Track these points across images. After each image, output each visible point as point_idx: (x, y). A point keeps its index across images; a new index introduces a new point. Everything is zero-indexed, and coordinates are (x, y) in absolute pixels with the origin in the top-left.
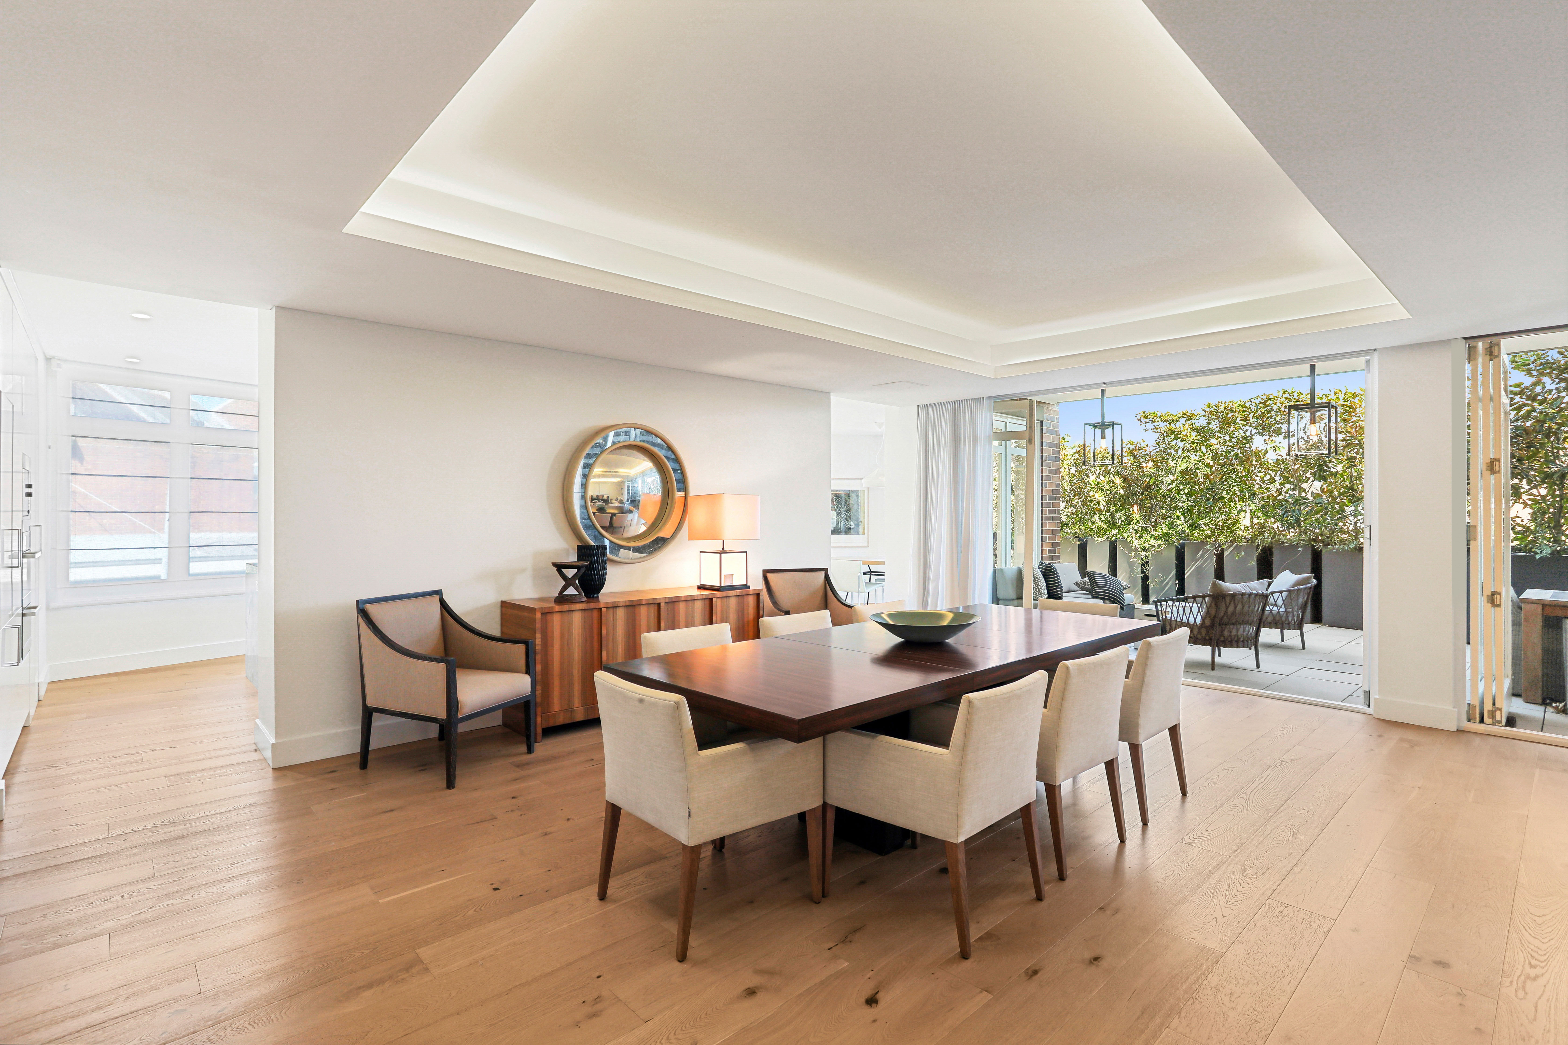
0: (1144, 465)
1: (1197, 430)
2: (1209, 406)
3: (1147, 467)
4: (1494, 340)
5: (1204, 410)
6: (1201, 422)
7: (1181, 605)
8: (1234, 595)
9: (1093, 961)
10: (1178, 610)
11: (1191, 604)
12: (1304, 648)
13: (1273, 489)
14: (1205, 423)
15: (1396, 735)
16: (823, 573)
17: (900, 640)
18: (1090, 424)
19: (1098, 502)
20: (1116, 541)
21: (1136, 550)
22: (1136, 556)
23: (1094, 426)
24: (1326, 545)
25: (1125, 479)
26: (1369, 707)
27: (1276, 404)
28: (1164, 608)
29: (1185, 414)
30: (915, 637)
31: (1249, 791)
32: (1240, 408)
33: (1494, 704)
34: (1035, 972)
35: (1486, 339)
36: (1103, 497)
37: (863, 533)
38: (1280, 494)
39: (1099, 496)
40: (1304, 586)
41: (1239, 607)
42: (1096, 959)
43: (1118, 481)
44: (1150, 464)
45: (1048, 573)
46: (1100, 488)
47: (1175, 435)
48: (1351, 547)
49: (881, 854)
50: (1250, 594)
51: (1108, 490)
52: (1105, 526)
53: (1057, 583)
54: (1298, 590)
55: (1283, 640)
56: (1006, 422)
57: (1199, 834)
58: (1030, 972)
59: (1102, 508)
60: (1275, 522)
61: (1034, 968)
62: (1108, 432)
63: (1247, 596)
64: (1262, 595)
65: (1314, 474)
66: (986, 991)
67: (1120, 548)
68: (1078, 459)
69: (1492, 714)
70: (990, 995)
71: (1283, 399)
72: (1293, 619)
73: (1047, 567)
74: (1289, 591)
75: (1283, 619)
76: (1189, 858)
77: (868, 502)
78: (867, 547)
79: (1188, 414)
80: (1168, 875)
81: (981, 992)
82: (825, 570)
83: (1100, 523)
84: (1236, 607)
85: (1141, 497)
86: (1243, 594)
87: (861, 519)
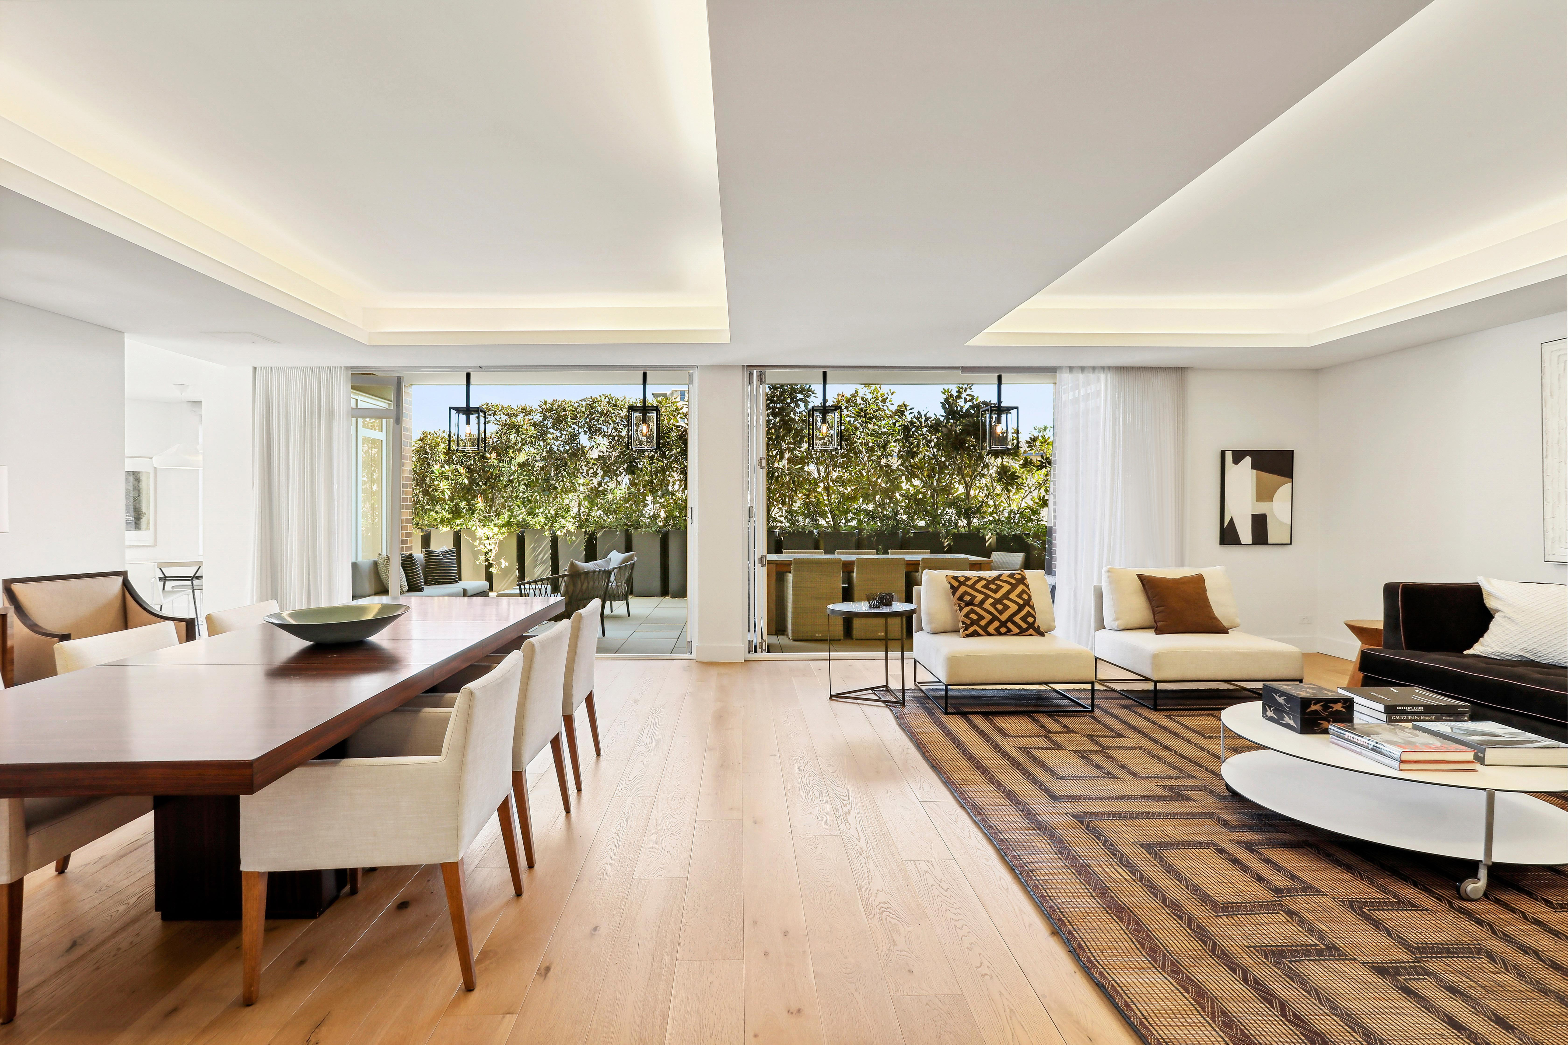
0: (488, 455)
1: (534, 425)
2: (546, 403)
3: (490, 458)
4: (763, 369)
5: (540, 407)
6: (538, 418)
7: (537, 587)
8: (587, 573)
9: (593, 932)
10: (535, 592)
11: (546, 586)
12: (629, 615)
13: (595, 482)
14: (541, 419)
15: (714, 672)
16: (120, 579)
17: (308, 643)
18: (454, 408)
19: (443, 492)
20: (460, 531)
21: (481, 539)
22: (480, 544)
23: (458, 410)
24: (636, 528)
25: (469, 470)
26: (691, 653)
27: (600, 406)
28: (528, 591)
29: (524, 409)
30: (330, 637)
31: (644, 738)
32: (571, 408)
33: (762, 638)
34: (548, 969)
35: (759, 368)
36: (447, 487)
37: (148, 529)
38: (601, 486)
39: (444, 485)
40: (629, 563)
41: (591, 584)
42: (595, 929)
43: (462, 470)
44: (494, 455)
45: (409, 564)
46: (444, 476)
47: (517, 428)
48: (653, 529)
49: (313, 916)
50: (600, 571)
51: (453, 480)
52: (450, 516)
53: (415, 575)
54: (626, 566)
55: (612, 612)
56: (357, 400)
57: (625, 785)
58: (543, 971)
59: (447, 497)
60: (598, 510)
61: (544, 966)
62: (473, 418)
63: (597, 573)
64: (605, 571)
65: (626, 470)
66: (508, 1013)
67: (464, 537)
68: (421, 447)
69: (761, 647)
70: (514, 1015)
71: (605, 403)
72: (622, 592)
73: (407, 557)
74: (620, 568)
75: (615, 592)
76: (626, 808)
77: (156, 489)
78: (155, 545)
79: (528, 410)
80: (618, 829)
81: (504, 1017)
82: (124, 574)
83: (444, 513)
84: (588, 583)
85: (483, 487)
86: (594, 571)
87: (144, 510)
